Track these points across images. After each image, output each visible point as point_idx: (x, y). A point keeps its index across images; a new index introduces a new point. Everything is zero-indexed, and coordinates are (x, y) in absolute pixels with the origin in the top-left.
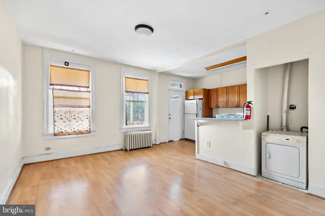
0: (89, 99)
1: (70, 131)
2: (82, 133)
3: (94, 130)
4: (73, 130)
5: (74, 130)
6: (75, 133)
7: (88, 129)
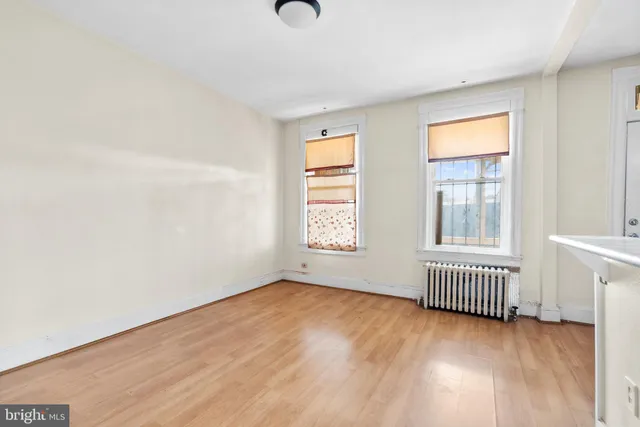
0: (353, 187)
1: (324, 244)
2: (341, 250)
3: (363, 245)
4: (329, 242)
5: (331, 242)
6: (332, 247)
7: (351, 243)
